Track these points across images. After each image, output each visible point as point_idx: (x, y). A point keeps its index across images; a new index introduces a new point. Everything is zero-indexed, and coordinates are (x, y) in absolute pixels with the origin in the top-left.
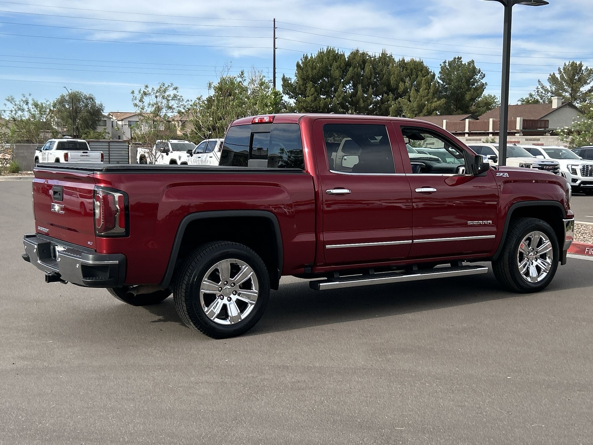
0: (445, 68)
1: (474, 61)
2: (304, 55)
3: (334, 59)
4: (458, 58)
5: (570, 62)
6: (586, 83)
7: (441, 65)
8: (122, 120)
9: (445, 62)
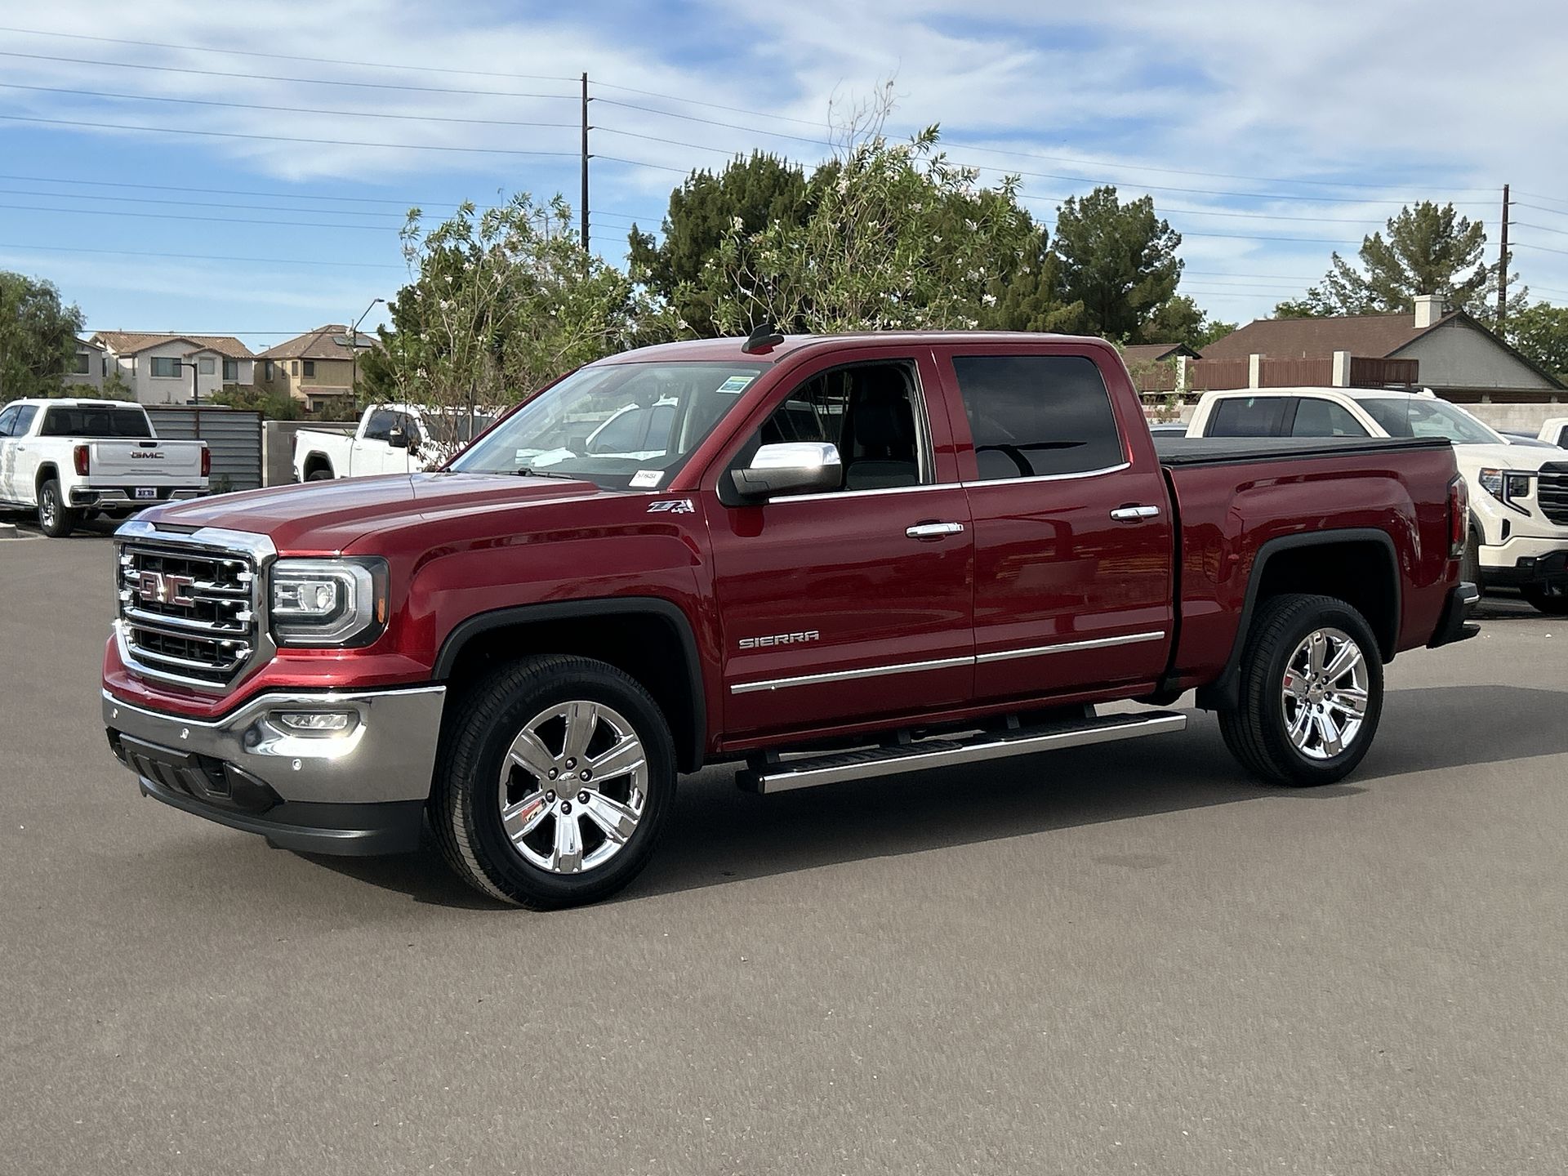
0: (1072, 217)
1: (1151, 199)
2: (694, 173)
3: (774, 186)
4: (1107, 190)
5: (1417, 205)
6: (1462, 262)
7: (1059, 209)
8: (133, 356)
9: (1070, 202)
